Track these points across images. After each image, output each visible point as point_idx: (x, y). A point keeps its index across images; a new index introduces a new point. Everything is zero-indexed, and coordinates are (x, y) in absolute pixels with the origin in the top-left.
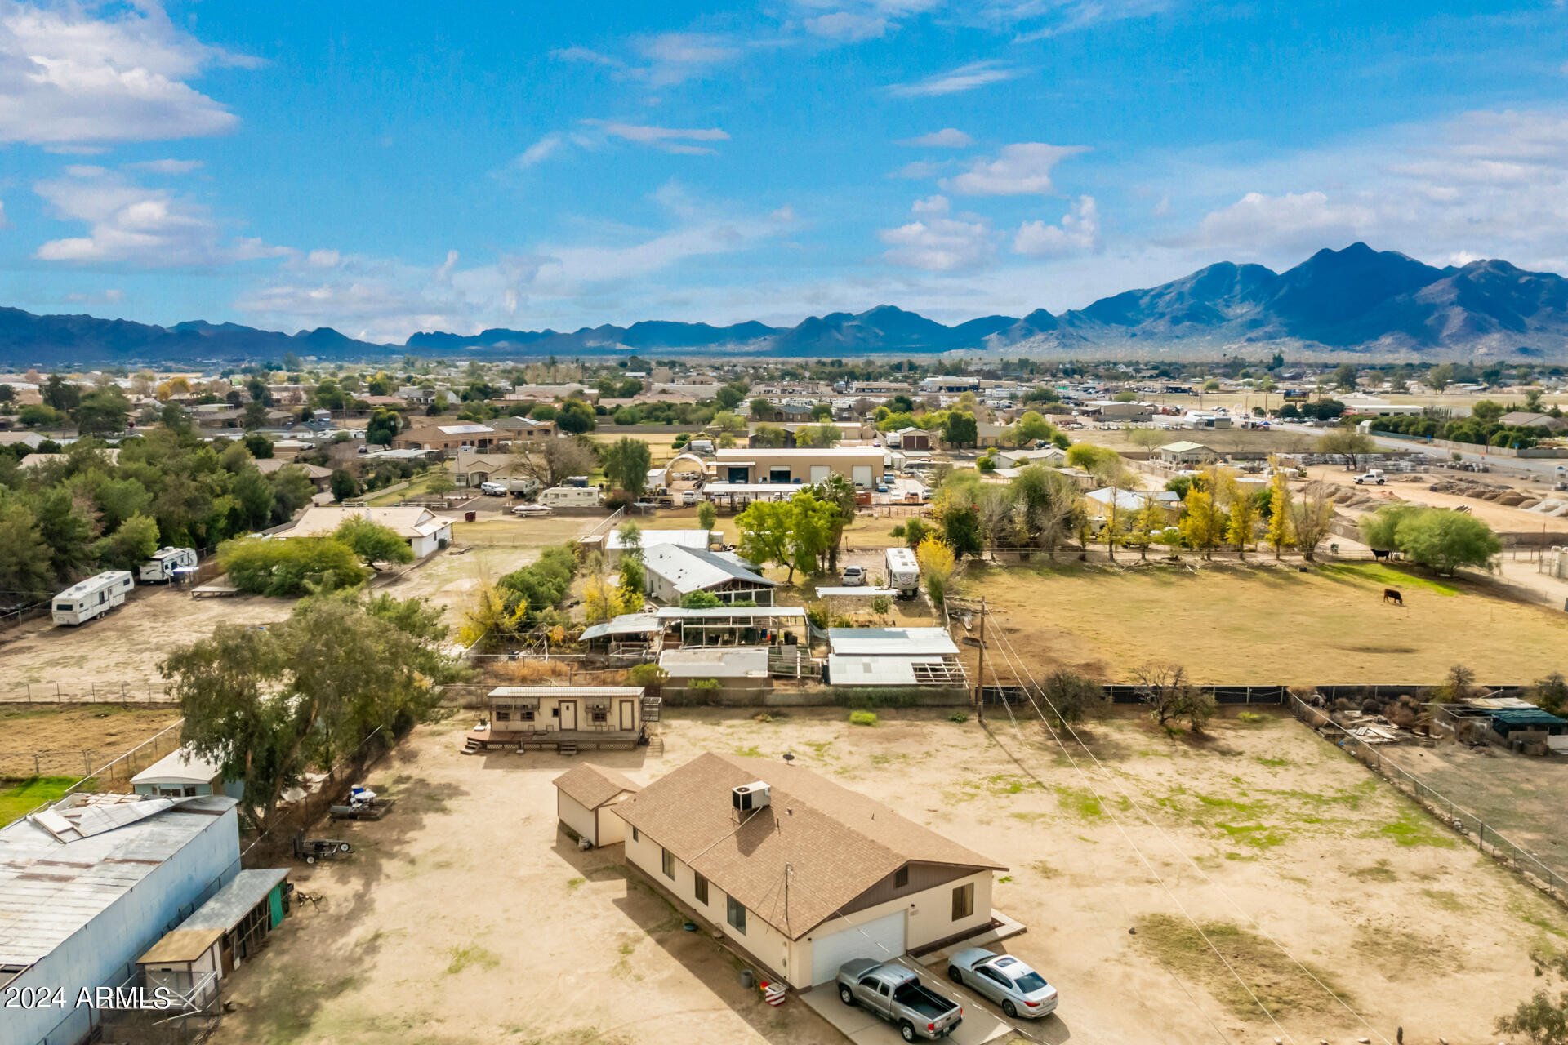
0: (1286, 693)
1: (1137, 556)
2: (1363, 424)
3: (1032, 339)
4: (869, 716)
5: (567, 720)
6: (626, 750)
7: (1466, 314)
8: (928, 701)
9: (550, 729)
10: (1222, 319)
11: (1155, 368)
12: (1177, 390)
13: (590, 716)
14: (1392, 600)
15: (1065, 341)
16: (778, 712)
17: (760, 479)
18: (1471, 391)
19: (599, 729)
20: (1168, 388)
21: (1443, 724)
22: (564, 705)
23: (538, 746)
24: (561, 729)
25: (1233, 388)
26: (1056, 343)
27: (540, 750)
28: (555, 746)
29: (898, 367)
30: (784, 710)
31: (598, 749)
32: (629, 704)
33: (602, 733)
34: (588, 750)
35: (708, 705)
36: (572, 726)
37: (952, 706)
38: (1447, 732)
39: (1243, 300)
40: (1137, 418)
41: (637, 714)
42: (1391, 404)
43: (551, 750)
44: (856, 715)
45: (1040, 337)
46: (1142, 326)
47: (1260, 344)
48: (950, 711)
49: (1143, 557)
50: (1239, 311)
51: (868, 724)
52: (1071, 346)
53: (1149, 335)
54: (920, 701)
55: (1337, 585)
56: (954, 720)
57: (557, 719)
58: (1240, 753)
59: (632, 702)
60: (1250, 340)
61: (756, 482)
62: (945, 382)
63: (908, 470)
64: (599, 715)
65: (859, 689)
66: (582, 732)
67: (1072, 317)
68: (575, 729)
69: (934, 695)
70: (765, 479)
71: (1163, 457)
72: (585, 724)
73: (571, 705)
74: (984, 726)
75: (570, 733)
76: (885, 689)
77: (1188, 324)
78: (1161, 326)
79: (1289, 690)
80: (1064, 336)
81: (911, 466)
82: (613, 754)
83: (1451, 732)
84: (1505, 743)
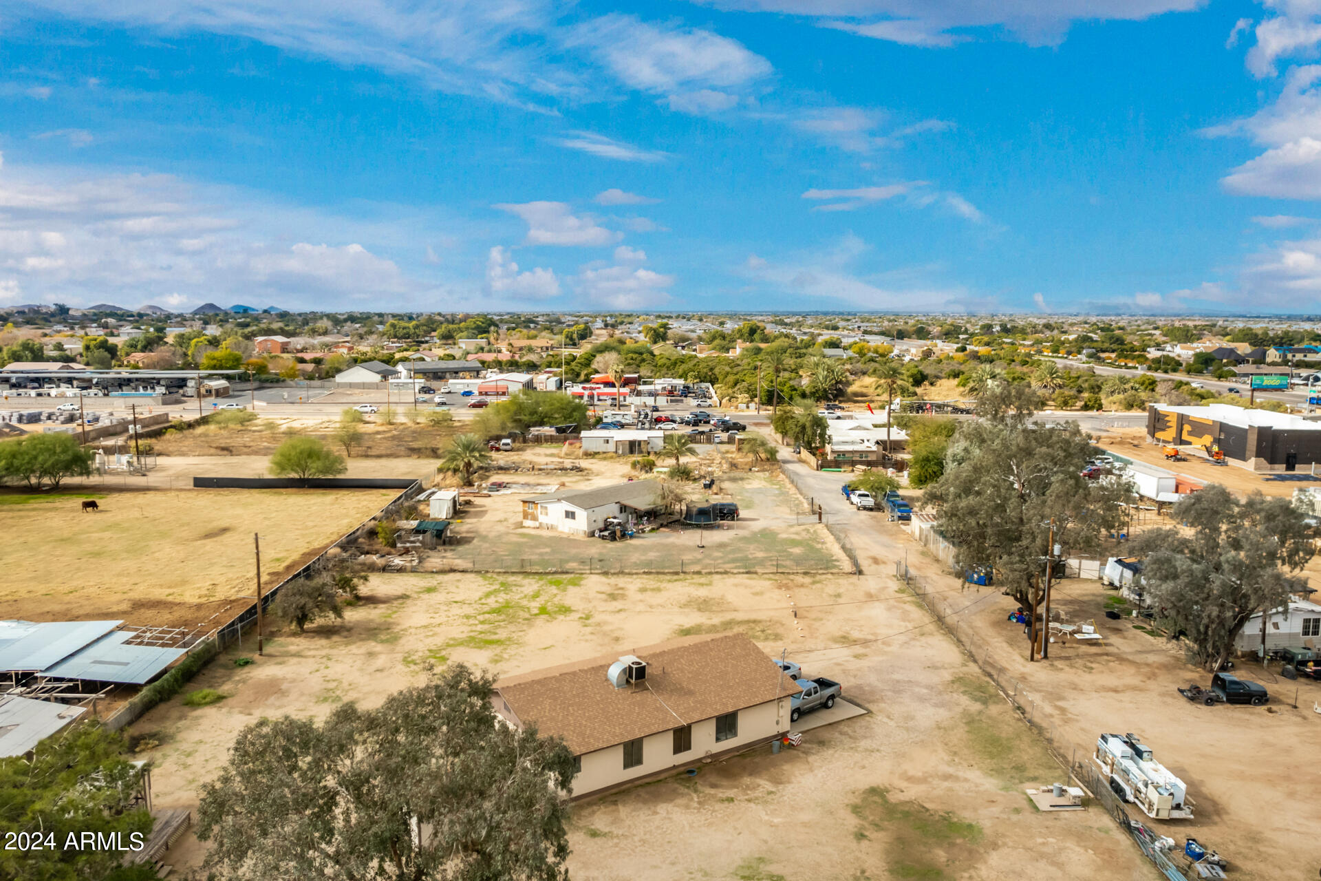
4: (210, 692)
14: (89, 509)
21: (408, 544)
37: (213, 659)
38: (414, 548)
44: (197, 697)
48: (220, 661)
51: (222, 697)
56: (243, 664)
65: (167, 676)
69: (204, 654)
76: (180, 666)
83: (419, 547)
84: (441, 542)
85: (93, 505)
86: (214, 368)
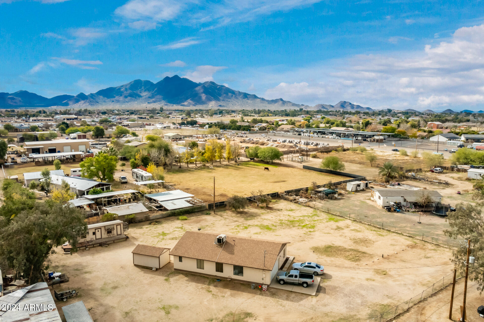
0: (278, 194)
1: (195, 165)
2: (206, 126)
3: (80, 103)
4: (185, 217)
5: (98, 235)
6: (124, 241)
7: (206, 96)
8: (196, 210)
9: (92, 240)
10: (140, 96)
11: (128, 111)
12: (141, 118)
13: (106, 232)
14: (266, 170)
15: (91, 103)
16: (156, 221)
17: (45, 152)
18: (219, 117)
19: (110, 236)
20: (139, 118)
21: (314, 196)
22: (97, 230)
23: (92, 246)
24: (96, 239)
25: (158, 117)
26: (88, 104)
27: (94, 247)
28: (98, 245)
29: (40, 112)
30: (158, 220)
31: (114, 242)
32: (119, 226)
33: (111, 237)
34: (110, 244)
35: (133, 223)
36: (100, 237)
37: (203, 211)
38: (315, 197)
39: (145, 91)
40: (141, 127)
41: (122, 229)
42: (208, 120)
43: (98, 246)
44: (180, 217)
45: (83, 102)
46: (115, 98)
47: (152, 104)
48: (204, 212)
49: (196, 166)
50: (144, 94)
51: (186, 219)
52: (93, 105)
53: (118, 101)
54: (194, 211)
55: (250, 168)
56: (207, 214)
57: (94, 236)
58: (282, 210)
59: (120, 225)
60: (149, 103)
61: (43, 153)
62: (66, 117)
63: (92, 146)
64: (109, 231)
65: (178, 210)
66: (104, 238)
67: (92, 95)
68: (101, 238)
69: (198, 208)
70: (46, 152)
71: (165, 137)
72: (105, 235)
73: (100, 230)
74: (217, 214)
75: (100, 240)
76: (185, 209)
77: (129, 98)
78: (121, 98)
79: (279, 193)
80: (91, 102)
81: (93, 145)
82: (118, 244)
83: (317, 197)
84: (328, 198)
85: (267, 169)
86: (385, 132)
